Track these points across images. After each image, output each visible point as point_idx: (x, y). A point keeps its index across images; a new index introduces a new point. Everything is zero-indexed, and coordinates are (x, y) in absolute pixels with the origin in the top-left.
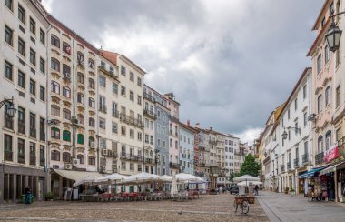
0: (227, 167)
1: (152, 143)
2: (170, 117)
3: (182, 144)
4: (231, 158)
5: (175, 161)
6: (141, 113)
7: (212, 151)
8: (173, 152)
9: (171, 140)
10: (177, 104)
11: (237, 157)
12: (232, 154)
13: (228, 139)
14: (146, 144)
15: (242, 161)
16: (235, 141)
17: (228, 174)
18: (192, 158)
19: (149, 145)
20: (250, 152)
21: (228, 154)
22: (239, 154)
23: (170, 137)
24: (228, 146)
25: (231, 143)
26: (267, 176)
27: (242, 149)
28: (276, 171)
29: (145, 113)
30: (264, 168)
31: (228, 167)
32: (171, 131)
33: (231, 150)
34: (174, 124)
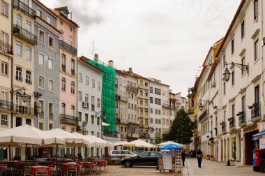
0: (151, 125)
1: (28, 82)
2: (63, 45)
3: (81, 87)
4: (158, 112)
5: (69, 112)
6: (9, 32)
7: (131, 101)
8: (67, 98)
9: (64, 80)
10: (74, 26)
11: (167, 111)
12: (159, 107)
13: (154, 86)
14: (16, 82)
15: (173, 118)
16: (163, 89)
17: (153, 135)
18: (98, 110)
19: (23, 84)
20: (184, 105)
21: (154, 106)
22: (169, 108)
23: (62, 75)
24: (154, 96)
25: (158, 92)
26: (204, 139)
27: (173, 101)
28: (214, 131)
29: (16, 31)
30: (199, 126)
31: (153, 125)
32: (64, 67)
33: (158, 101)
34: (69, 57)
